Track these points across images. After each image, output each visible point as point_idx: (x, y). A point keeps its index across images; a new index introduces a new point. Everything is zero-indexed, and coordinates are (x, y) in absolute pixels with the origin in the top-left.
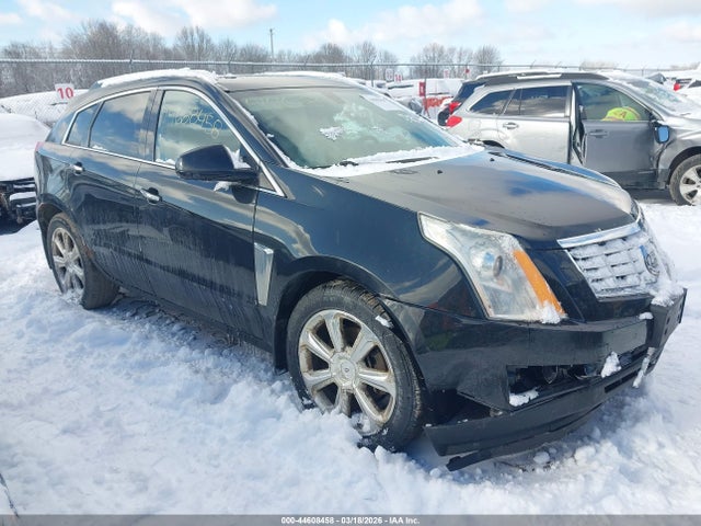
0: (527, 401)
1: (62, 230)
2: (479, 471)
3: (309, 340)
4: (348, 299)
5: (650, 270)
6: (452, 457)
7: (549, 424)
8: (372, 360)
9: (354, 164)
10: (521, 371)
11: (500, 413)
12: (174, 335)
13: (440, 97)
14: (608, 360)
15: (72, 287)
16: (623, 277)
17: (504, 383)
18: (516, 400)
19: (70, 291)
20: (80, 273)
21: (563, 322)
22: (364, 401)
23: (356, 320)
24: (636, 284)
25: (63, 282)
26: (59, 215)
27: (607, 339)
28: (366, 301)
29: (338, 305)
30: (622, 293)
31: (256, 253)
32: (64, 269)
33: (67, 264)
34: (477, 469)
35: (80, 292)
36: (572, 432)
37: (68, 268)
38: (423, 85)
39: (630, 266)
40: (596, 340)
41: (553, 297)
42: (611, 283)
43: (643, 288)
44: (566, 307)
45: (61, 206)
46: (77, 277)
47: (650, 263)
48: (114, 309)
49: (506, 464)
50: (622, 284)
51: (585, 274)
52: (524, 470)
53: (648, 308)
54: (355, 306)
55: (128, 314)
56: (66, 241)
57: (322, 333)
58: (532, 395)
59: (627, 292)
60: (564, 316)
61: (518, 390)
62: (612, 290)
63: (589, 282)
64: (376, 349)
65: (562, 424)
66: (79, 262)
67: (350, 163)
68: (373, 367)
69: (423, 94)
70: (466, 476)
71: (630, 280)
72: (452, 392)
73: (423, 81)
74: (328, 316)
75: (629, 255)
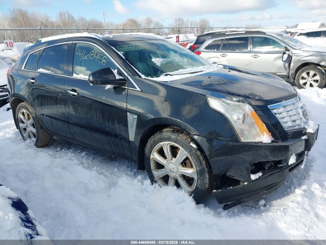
0: (258, 177)
1: (24, 111)
2: (236, 210)
3: (155, 156)
4: (173, 137)
5: (305, 117)
6: (224, 204)
7: (266, 187)
8: (185, 163)
9: (171, 75)
10: (255, 165)
11: (246, 183)
12: (83, 157)
13: (185, 42)
14: (292, 157)
15: (30, 137)
16: (294, 121)
17: (248, 170)
18: (253, 177)
19: (28, 139)
20: (34, 130)
21: (272, 142)
22: (182, 182)
23: (178, 146)
24: (300, 124)
25: (25, 135)
26: (22, 103)
27: (291, 148)
28: (182, 137)
29: (169, 139)
30: (295, 128)
31: (128, 117)
32: (25, 129)
33: (27, 126)
34: (236, 209)
35: (34, 139)
36: (275, 190)
37: (27, 129)
38: (178, 37)
39: (297, 116)
40: (286, 148)
41: (268, 131)
42: (290, 124)
43: (302, 125)
44: (273, 135)
45: (24, 99)
46: (32, 132)
47: (305, 114)
48: (51, 147)
49: (246, 206)
50: (294, 124)
51: (280, 120)
52: (255, 208)
53: (305, 134)
54: (177, 139)
55: (59, 149)
56: (26, 116)
57: (161, 152)
58: (260, 174)
59: (297, 127)
60: (273, 139)
61: (254, 172)
62: (291, 127)
63: (282, 123)
64: (187, 158)
65: (271, 186)
66: (33, 125)
67: (169, 74)
68: (185, 167)
69: (178, 41)
70: (231, 212)
71: (298, 122)
72: (225, 175)
73: (177, 35)
74: (164, 145)
75: (296, 111)
